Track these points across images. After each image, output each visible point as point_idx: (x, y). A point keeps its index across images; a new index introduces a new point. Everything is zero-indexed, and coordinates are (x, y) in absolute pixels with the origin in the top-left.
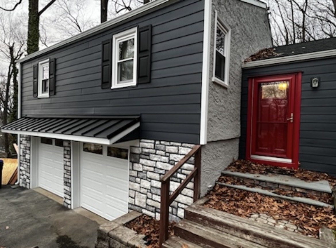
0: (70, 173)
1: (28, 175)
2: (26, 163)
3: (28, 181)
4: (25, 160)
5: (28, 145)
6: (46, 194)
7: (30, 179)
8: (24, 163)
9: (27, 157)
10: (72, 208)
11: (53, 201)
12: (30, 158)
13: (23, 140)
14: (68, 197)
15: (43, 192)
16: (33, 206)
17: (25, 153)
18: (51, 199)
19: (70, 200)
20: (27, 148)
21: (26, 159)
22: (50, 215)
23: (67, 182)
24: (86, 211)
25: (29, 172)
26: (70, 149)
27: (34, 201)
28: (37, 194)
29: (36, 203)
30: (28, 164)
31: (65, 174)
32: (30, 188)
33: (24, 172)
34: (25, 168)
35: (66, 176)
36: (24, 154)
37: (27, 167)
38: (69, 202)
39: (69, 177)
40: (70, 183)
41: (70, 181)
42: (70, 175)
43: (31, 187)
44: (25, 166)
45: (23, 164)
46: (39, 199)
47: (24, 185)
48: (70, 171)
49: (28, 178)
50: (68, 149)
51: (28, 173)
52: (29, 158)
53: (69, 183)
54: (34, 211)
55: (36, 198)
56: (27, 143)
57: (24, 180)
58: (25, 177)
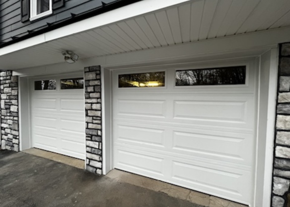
0: (101, 120)
1: (15, 133)
2: (12, 118)
3: (15, 141)
4: (8, 114)
5: (14, 93)
6: (48, 156)
7: (18, 139)
8: (8, 118)
9: (13, 109)
10: (104, 173)
11: (64, 165)
12: (18, 109)
13: (4, 88)
14: (97, 157)
15: (42, 154)
16: (30, 180)
17: (9, 104)
18: (60, 163)
19: (101, 161)
20: (12, 97)
21: (10, 112)
22: (72, 196)
23: (92, 135)
24: (129, 174)
25: (17, 129)
26: (101, 83)
27: (31, 171)
28: (34, 158)
29: (35, 174)
30: (16, 118)
31: (88, 123)
32: (19, 151)
33: (8, 131)
34: (9, 125)
35: (90, 126)
36: (7, 106)
37: (14, 123)
38: (98, 165)
39: (99, 127)
40: (101, 136)
41: (99, 133)
42: (101, 124)
43: (21, 150)
44: (10, 122)
45: (7, 120)
46: (38, 165)
47: (8, 148)
48: (101, 117)
49: (15, 137)
50: (96, 83)
51: (15, 130)
52: (16, 111)
53: (97, 136)
54: (35, 191)
55: (32, 164)
56: (12, 90)
57: (9, 140)
58: (10, 136)
